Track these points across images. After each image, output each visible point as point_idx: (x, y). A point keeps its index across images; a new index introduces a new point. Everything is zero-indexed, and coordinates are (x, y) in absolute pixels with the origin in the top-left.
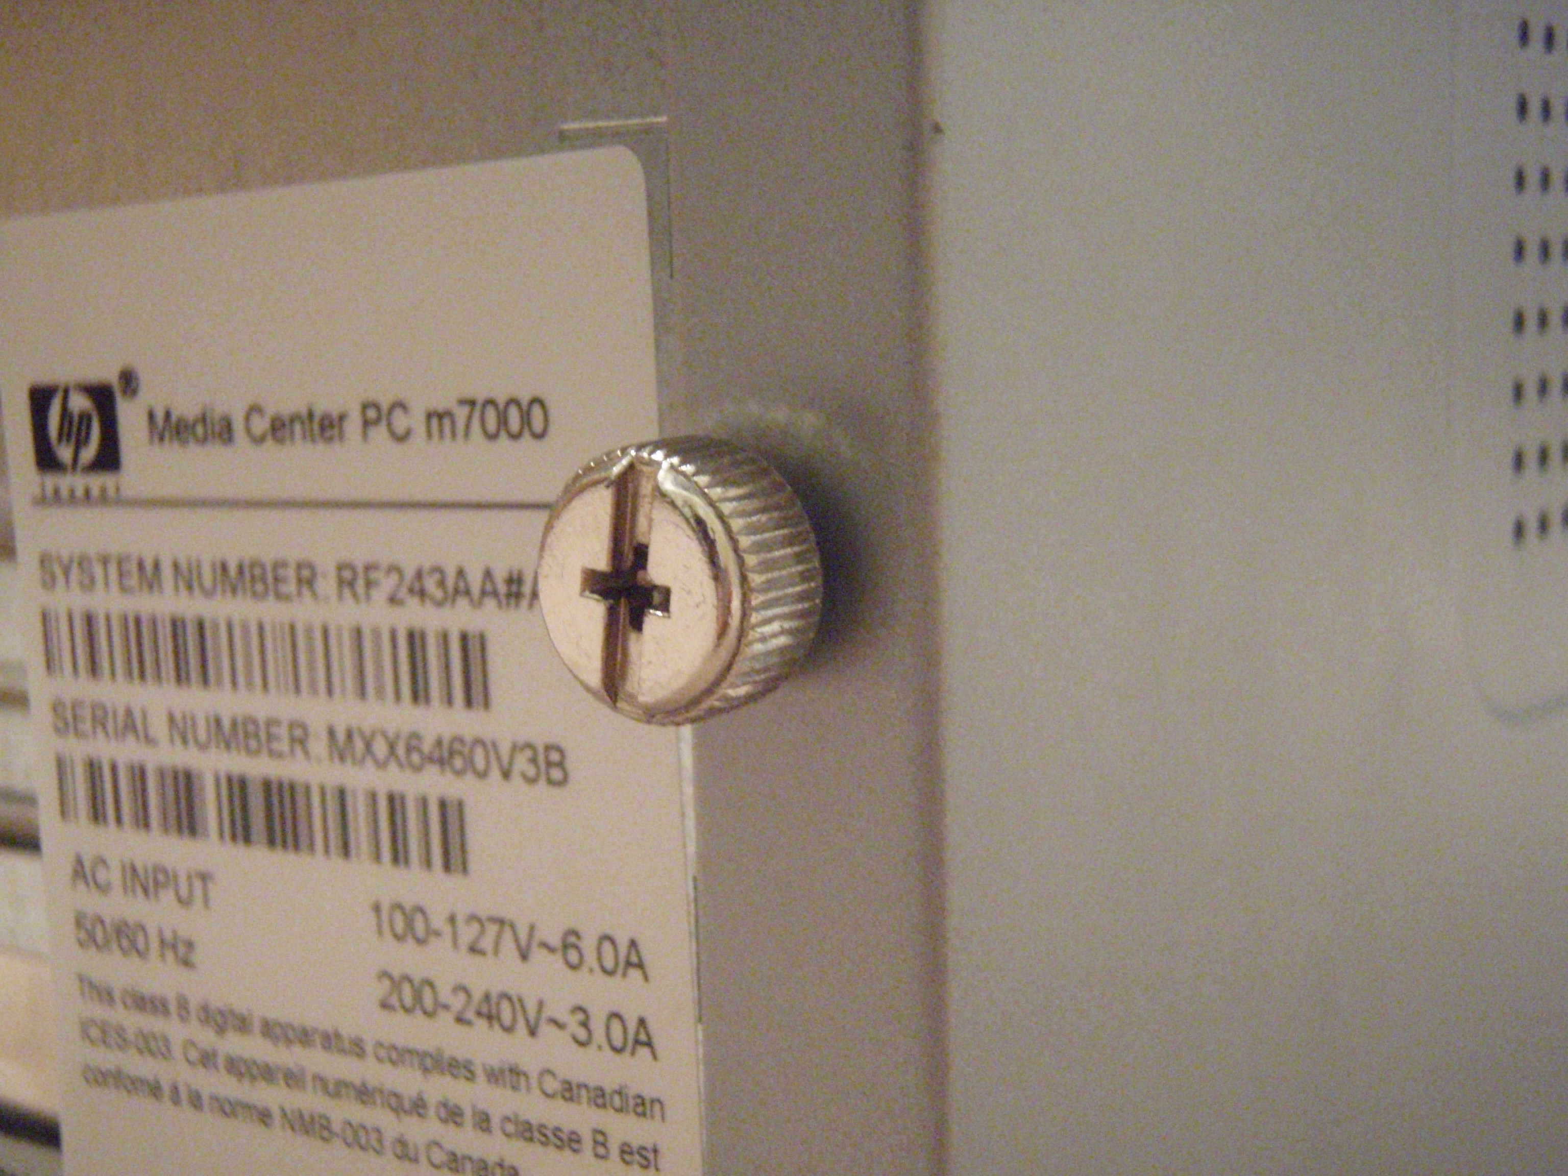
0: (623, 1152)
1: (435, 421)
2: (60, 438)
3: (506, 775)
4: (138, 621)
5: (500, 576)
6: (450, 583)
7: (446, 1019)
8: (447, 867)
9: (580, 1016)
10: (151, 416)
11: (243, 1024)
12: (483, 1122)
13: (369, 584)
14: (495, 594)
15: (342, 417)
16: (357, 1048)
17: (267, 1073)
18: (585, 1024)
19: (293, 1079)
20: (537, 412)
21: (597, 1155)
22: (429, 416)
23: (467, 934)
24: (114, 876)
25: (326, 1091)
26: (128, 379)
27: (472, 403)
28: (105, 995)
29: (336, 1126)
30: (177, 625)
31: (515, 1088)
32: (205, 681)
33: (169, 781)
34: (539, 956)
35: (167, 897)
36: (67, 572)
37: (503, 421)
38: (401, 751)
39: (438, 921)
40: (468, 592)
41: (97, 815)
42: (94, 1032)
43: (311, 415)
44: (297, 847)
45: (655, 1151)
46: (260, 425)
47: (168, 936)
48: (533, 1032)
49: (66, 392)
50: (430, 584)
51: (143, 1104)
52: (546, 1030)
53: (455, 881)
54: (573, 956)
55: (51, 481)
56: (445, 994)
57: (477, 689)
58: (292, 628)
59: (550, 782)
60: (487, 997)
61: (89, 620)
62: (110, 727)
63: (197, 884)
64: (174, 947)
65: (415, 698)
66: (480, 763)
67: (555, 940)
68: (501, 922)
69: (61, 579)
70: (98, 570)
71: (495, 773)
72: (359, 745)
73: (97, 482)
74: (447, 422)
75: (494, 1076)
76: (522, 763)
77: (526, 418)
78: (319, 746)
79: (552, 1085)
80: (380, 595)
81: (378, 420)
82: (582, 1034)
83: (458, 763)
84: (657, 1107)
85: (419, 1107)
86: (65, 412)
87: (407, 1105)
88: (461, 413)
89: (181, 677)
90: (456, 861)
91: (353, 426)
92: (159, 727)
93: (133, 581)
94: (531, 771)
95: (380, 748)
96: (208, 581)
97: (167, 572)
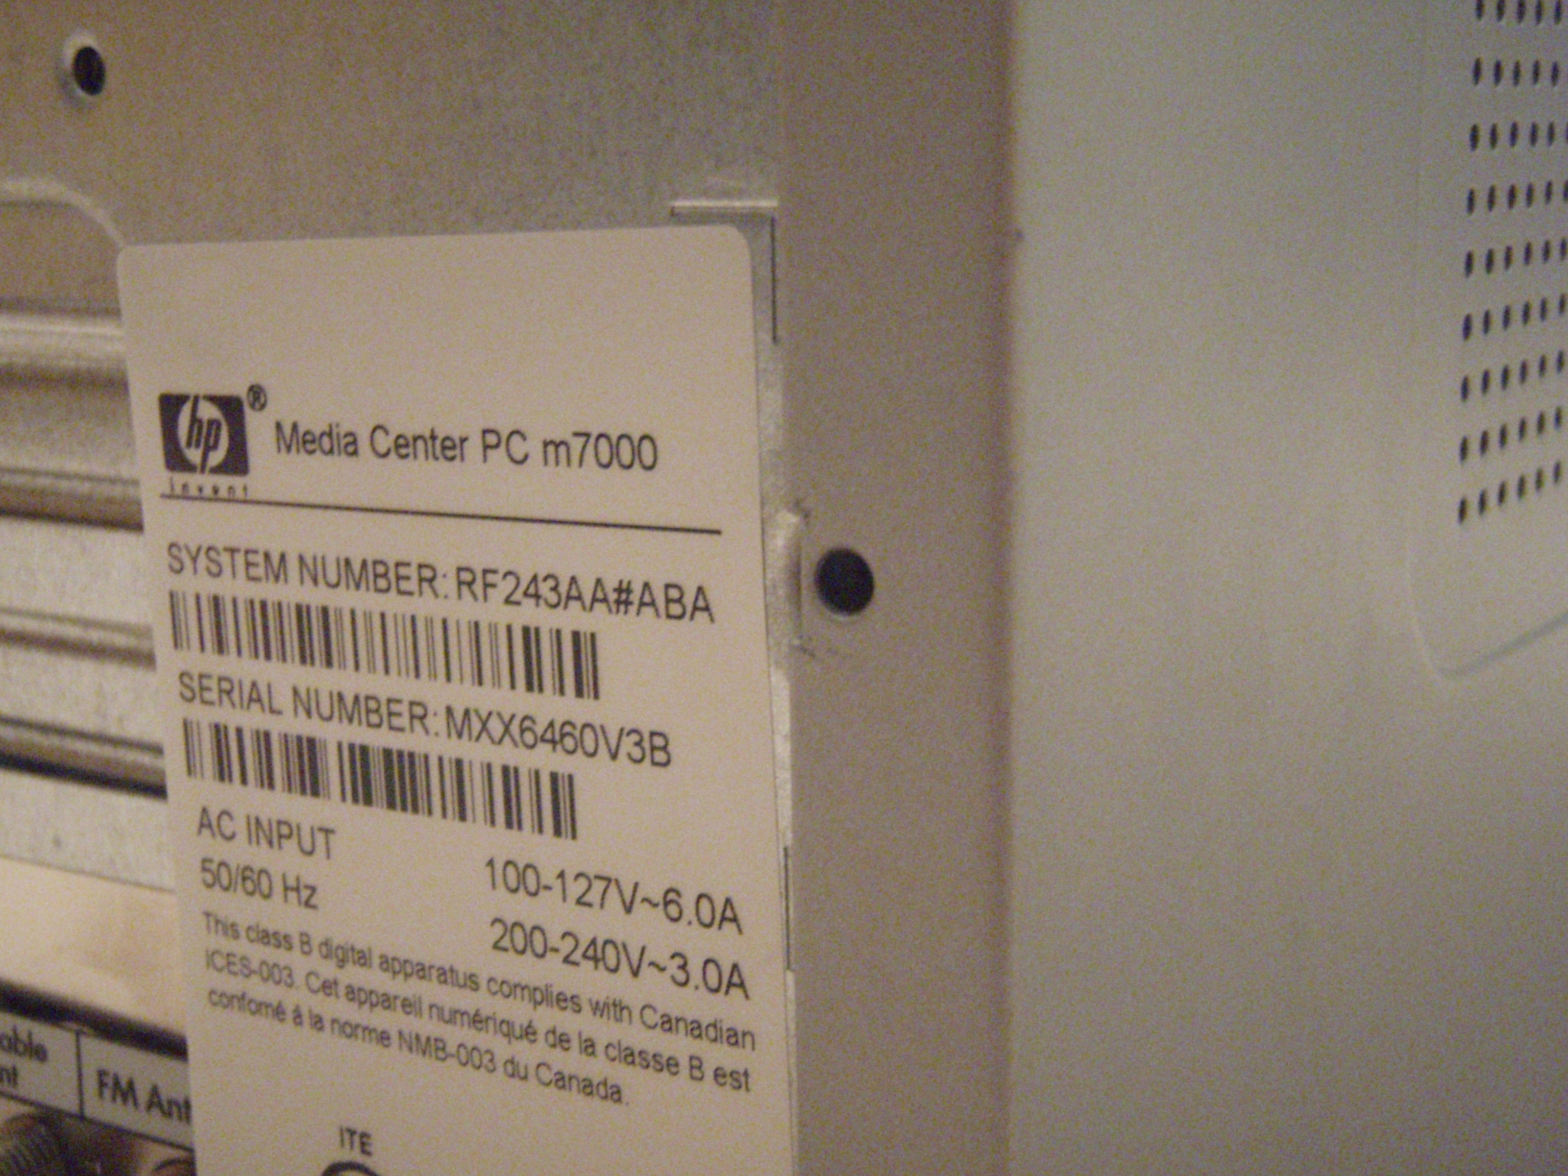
0: (716, 1076)
1: (551, 449)
2: (189, 444)
3: (614, 756)
4: (264, 605)
5: (611, 584)
6: (563, 589)
7: (554, 961)
8: (557, 832)
9: (678, 961)
10: (279, 426)
11: (363, 959)
12: (589, 1047)
13: (486, 585)
14: (605, 600)
15: (463, 440)
16: (472, 982)
17: (387, 1002)
18: (683, 967)
19: (409, 1006)
20: (646, 446)
21: (693, 1078)
22: (546, 444)
23: (576, 888)
24: (239, 826)
25: (441, 1017)
26: (257, 393)
27: (587, 435)
28: (231, 930)
29: (451, 1048)
30: (301, 611)
31: (619, 1020)
32: (329, 663)
33: (293, 746)
34: (640, 909)
35: (290, 846)
36: (194, 560)
37: (615, 452)
38: (515, 728)
39: (548, 878)
40: (579, 598)
41: (223, 774)
42: (220, 961)
43: (433, 437)
44: (415, 810)
45: (746, 1074)
46: (384, 442)
47: (291, 882)
48: (635, 973)
49: (196, 399)
50: (545, 588)
51: (265, 1023)
52: (645, 970)
53: (564, 843)
54: (673, 910)
55: (181, 478)
56: (554, 941)
57: (587, 678)
58: (413, 619)
59: (654, 763)
60: (593, 942)
61: (216, 602)
62: (236, 695)
63: (320, 838)
64: (297, 890)
65: (530, 687)
66: (590, 745)
67: (658, 898)
68: (609, 880)
69: (188, 563)
70: (225, 559)
71: (603, 752)
72: (476, 726)
73: (224, 482)
74: (562, 449)
75: (598, 1009)
76: (628, 744)
77: (636, 452)
78: (437, 723)
79: (651, 1017)
80: (497, 595)
81: (497, 446)
82: (681, 977)
83: (569, 743)
84: (748, 1039)
85: (529, 1032)
86: (195, 420)
87: (518, 1032)
88: (577, 444)
89: (305, 658)
90: (565, 825)
91: (474, 448)
92: (284, 700)
93: (259, 571)
94: (637, 753)
95: (496, 727)
96: (332, 577)
97: (293, 565)
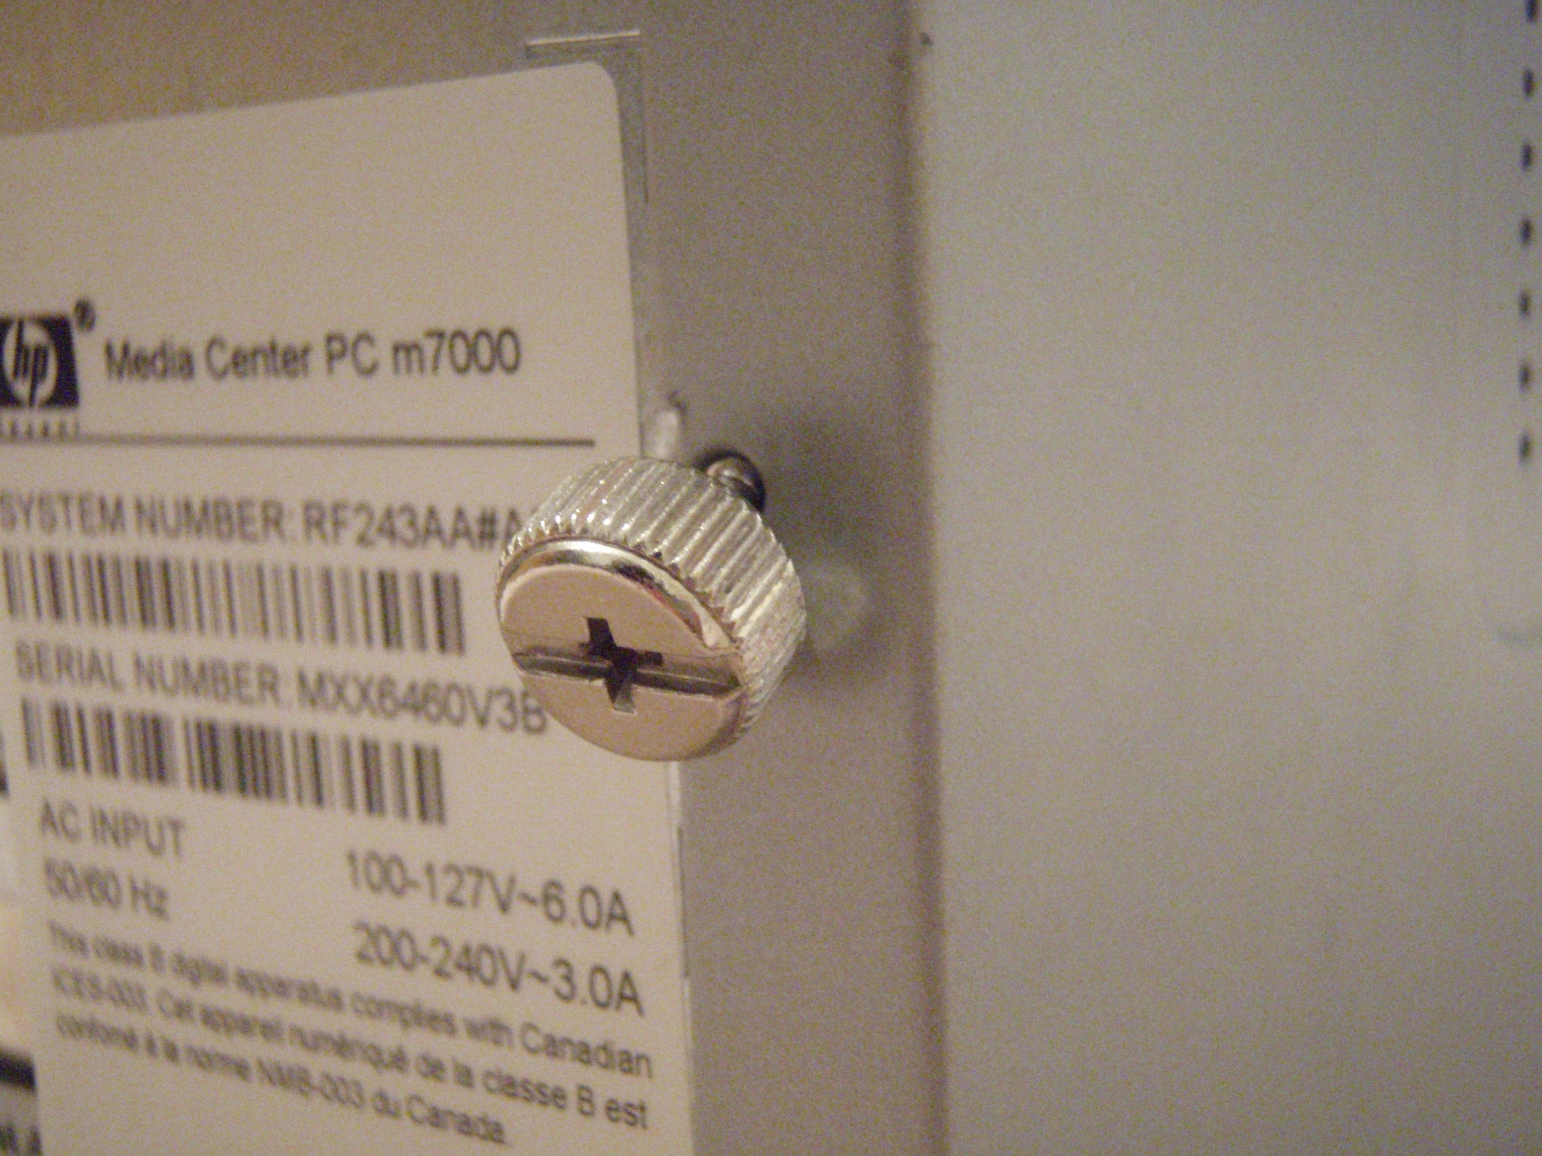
0: (609, 1109)
1: (402, 356)
2: (16, 373)
3: (483, 721)
4: (101, 563)
5: (473, 515)
6: (421, 521)
7: (424, 972)
8: (423, 816)
9: (562, 970)
10: (109, 350)
11: (217, 975)
12: (465, 1077)
13: (337, 524)
14: (467, 533)
15: (306, 351)
16: (335, 1001)
17: (245, 1026)
18: (568, 978)
19: (270, 1031)
20: (508, 345)
21: (583, 1112)
22: (396, 349)
23: (446, 883)
24: (85, 824)
25: (304, 1044)
26: (85, 311)
27: (440, 335)
28: (77, 944)
29: (316, 1080)
30: (141, 568)
31: (497, 1042)
32: (171, 623)
33: (137, 726)
34: (519, 908)
35: (138, 845)
36: (27, 512)
37: (473, 354)
38: (373, 694)
39: (415, 870)
40: (439, 532)
41: (64, 760)
42: (68, 982)
43: (273, 348)
44: (268, 793)
45: (642, 1108)
46: (221, 359)
47: (140, 885)
48: (514, 985)
49: (21, 325)
50: (401, 523)
51: (117, 1054)
52: (527, 982)
53: (432, 830)
54: (555, 908)
55: (7, 417)
56: (424, 946)
57: (451, 631)
58: (260, 571)
59: (528, 729)
60: (467, 950)
61: (51, 562)
62: (76, 671)
63: (169, 834)
64: (146, 896)
65: (388, 641)
66: (455, 708)
67: (536, 892)
68: (479, 873)
69: (20, 516)
70: (59, 509)
71: (471, 719)
72: (331, 691)
73: (55, 418)
74: (415, 356)
75: (475, 1030)
76: (498, 709)
77: (497, 351)
78: (289, 691)
79: (534, 1040)
80: (349, 536)
81: (342, 354)
82: (565, 988)
83: (433, 709)
84: (643, 1064)
85: (399, 1061)
86: (20, 347)
87: (386, 1057)
88: (429, 346)
89: (146, 618)
90: (432, 808)
91: (317, 359)
92: (125, 672)
93: (95, 520)
94: (508, 718)
95: (352, 693)
96: (171, 521)
97: (129, 512)
